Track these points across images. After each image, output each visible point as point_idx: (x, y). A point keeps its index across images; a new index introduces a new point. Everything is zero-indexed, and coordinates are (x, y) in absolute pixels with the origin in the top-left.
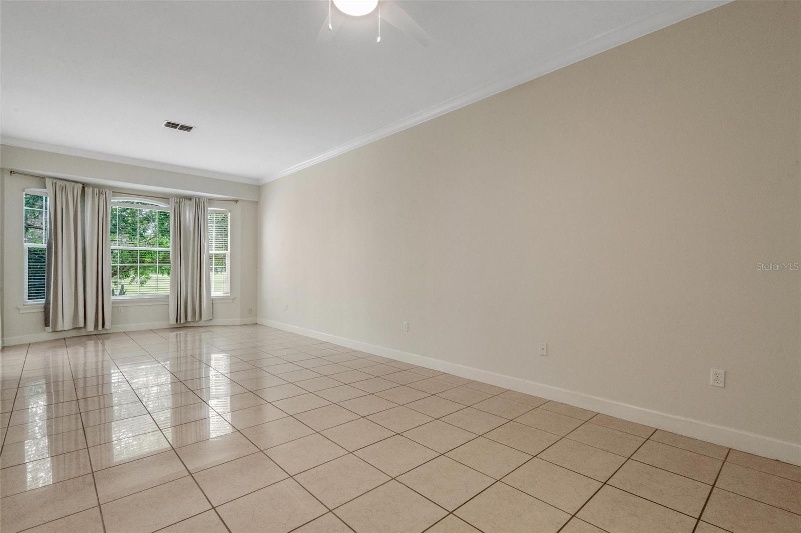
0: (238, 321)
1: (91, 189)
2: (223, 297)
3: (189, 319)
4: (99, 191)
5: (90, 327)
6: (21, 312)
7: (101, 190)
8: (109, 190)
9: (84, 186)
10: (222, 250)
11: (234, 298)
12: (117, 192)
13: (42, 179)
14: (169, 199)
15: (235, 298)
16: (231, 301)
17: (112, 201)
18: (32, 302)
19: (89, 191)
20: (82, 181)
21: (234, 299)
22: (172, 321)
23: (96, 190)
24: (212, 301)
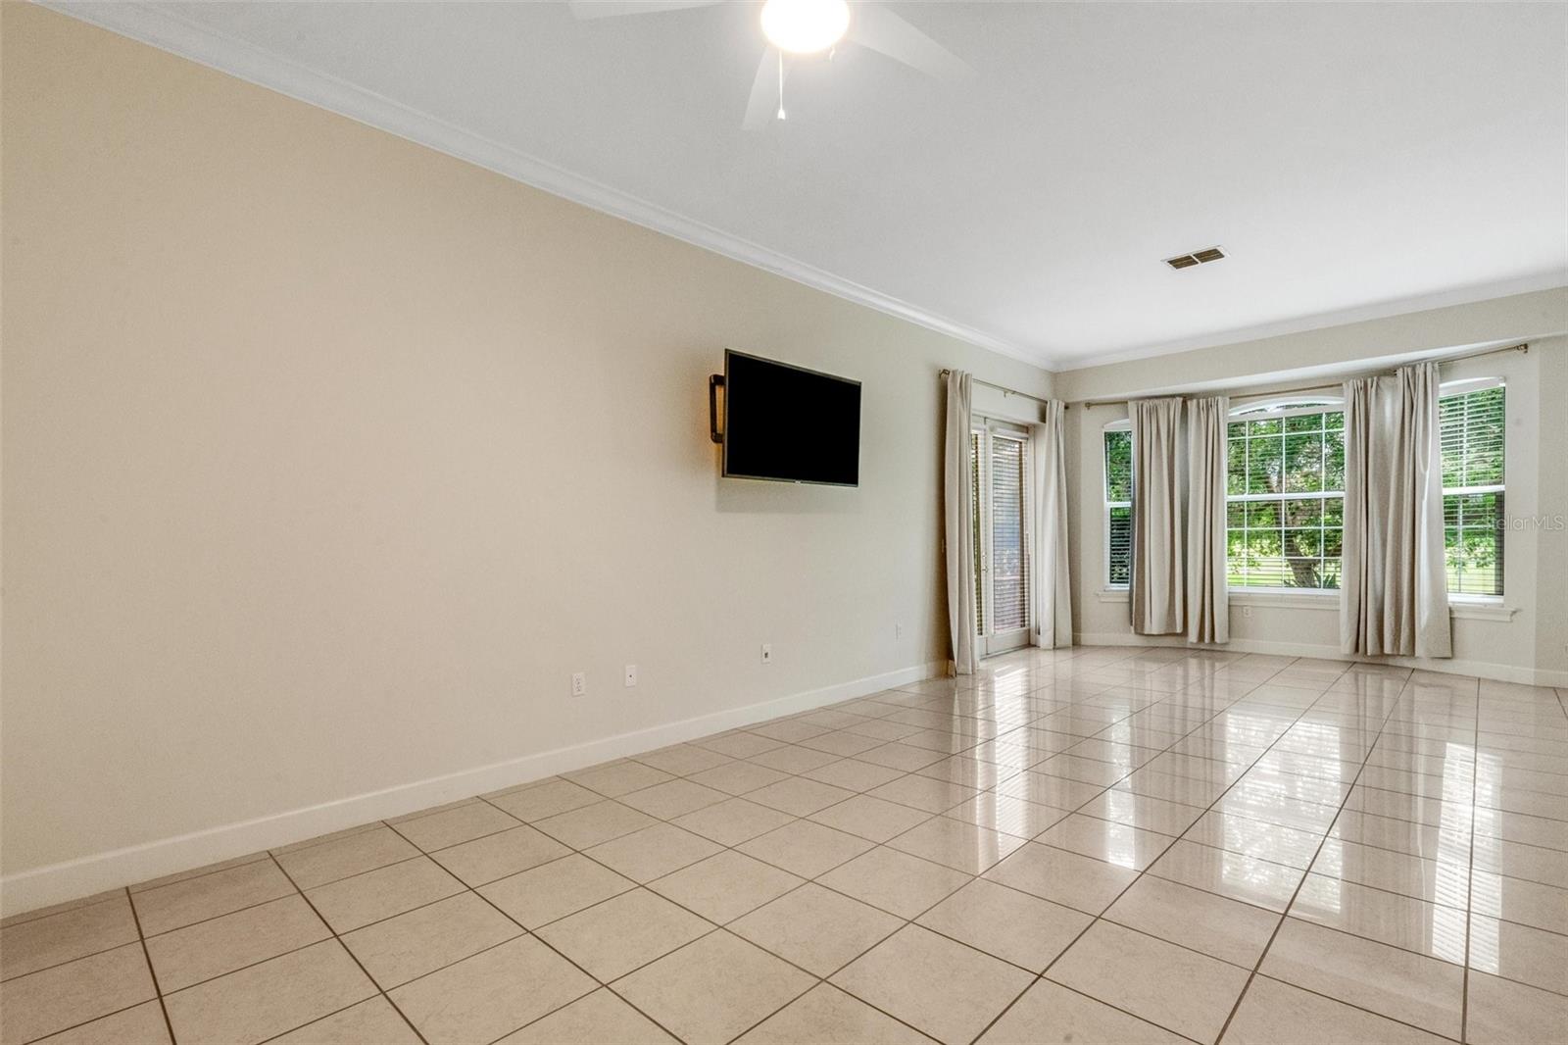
0: (1527, 674)
1: (1195, 401)
2: (1485, 605)
3: (1387, 649)
4: (1207, 402)
5: (1193, 636)
6: (1103, 600)
7: (1209, 397)
8: (1223, 396)
9: (1186, 398)
10: (1486, 484)
11: (1513, 610)
12: (1236, 396)
13: (1124, 403)
14: (1341, 385)
15: (1520, 610)
16: (1508, 619)
17: (1230, 415)
18: (1116, 587)
19: (1192, 405)
20: (1181, 392)
21: (1514, 612)
22: (1345, 647)
23: (1202, 402)
24: (1451, 611)
